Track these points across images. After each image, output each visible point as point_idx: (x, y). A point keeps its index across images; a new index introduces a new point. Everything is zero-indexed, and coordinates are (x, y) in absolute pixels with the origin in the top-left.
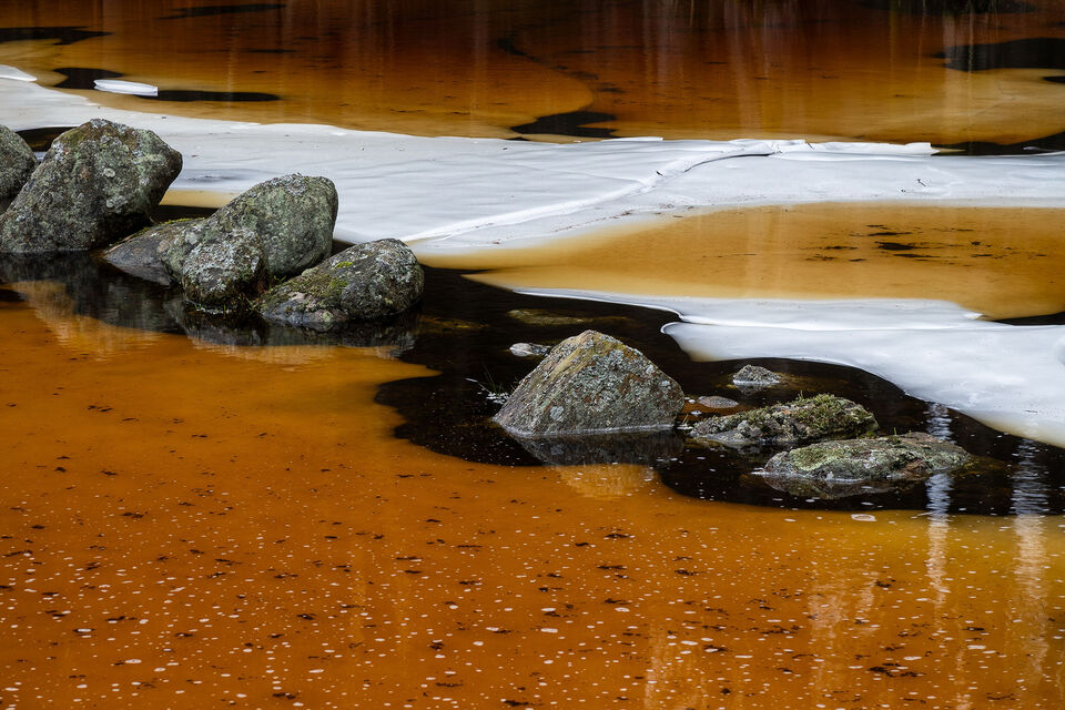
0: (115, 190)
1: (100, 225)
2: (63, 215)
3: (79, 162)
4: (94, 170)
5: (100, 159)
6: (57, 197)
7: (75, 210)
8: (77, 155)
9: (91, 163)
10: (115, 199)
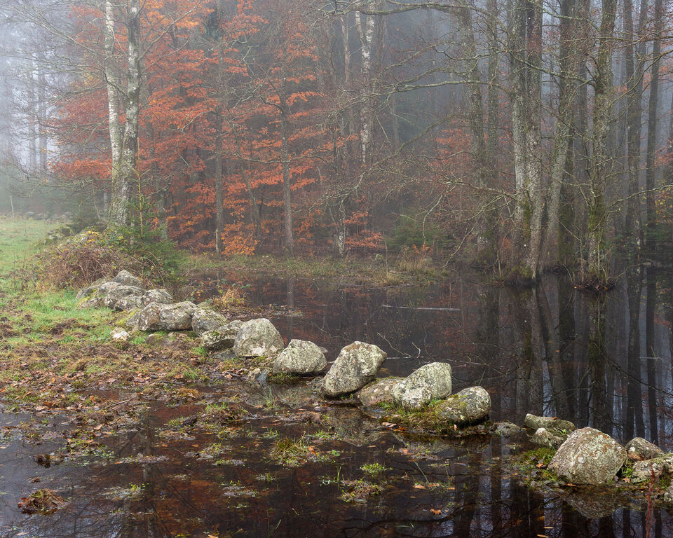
0: (365, 367)
1: (360, 380)
2: (348, 377)
3: (352, 357)
4: (357, 360)
5: (359, 356)
6: (345, 370)
7: (351, 375)
8: (351, 354)
9: (356, 358)
10: (365, 371)
